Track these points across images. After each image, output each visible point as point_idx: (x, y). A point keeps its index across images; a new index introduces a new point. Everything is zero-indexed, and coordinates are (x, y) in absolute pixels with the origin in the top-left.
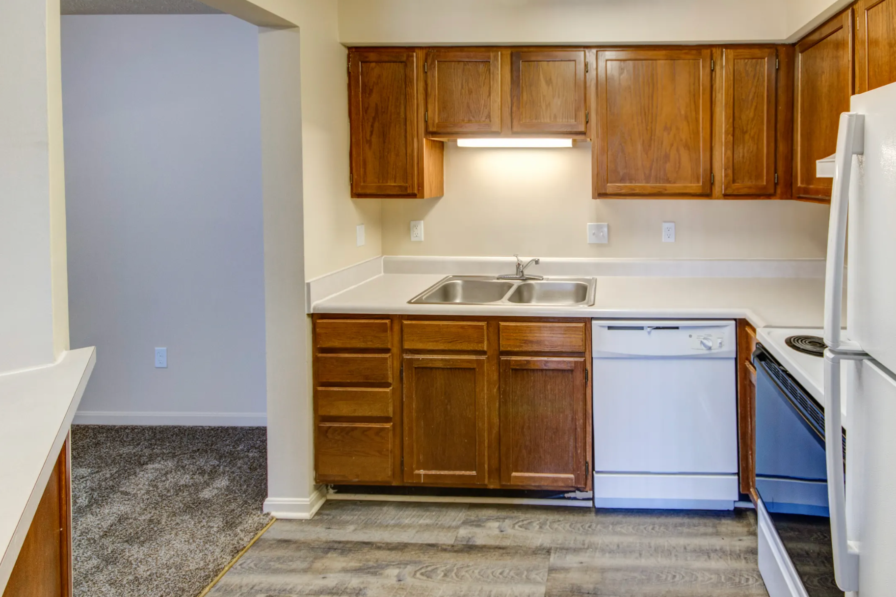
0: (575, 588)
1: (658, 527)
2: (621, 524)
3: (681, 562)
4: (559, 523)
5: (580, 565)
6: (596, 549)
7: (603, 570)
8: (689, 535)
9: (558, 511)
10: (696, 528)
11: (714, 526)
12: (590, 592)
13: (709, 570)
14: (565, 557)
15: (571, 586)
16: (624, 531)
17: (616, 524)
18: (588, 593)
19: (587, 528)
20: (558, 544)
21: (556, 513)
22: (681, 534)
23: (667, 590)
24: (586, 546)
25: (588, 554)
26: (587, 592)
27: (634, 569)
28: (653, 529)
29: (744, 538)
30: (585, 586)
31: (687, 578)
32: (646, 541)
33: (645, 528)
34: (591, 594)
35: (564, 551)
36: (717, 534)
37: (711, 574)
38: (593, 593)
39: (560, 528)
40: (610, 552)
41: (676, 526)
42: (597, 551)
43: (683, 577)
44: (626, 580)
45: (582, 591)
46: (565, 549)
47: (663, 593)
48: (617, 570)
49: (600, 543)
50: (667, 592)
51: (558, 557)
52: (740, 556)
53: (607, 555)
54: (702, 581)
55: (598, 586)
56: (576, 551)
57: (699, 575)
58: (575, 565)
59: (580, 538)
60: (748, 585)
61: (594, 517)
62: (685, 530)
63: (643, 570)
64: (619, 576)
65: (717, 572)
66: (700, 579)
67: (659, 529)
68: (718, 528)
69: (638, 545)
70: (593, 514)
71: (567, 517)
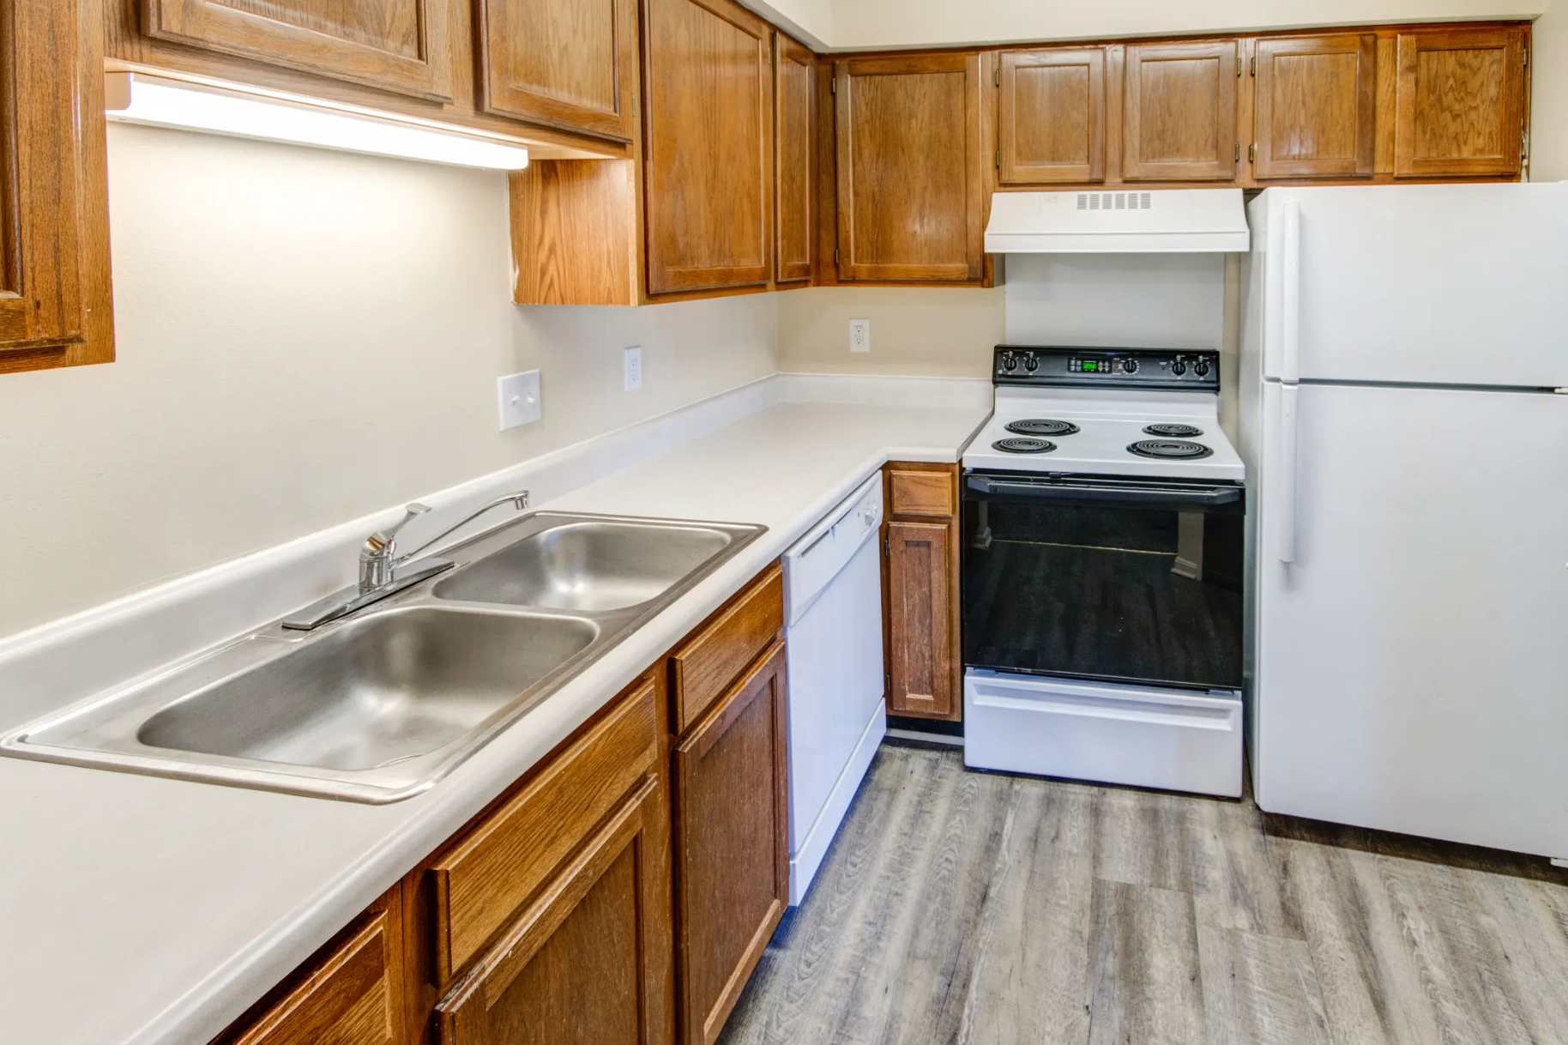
0: (936, 1007)
1: (853, 858)
2: (824, 910)
3: (927, 846)
4: (774, 1026)
5: (890, 995)
6: (863, 960)
7: (911, 955)
8: (885, 820)
9: (740, 1024)
10: (874, 811)
11: (880, 791)
12: (948, 982)
13: (947, 821)
14: (866, 1019)
15: (929, 1014)
16: (841, 909)
17: (822, 918)
18: (949, 985)
19: (810, 971)
20: (829, 1031)
21: (740, 1029)
22: (878, 833)
23: (967, 874)
24: (854, 978)
25: (871, 977)
26: (947, 987)
27: (921, 908)
28: (855, 866)
29: (910, 767)
30: (934, 989)
31: (954, 846)
32: (874, 880)
33: (848, 876)
34: (951, 982)
35: (851, 1018)
36: (893, 792)
37: (955, 818)
38: (949, 978)
39: (788, 1023)
40: (879, 939)
41: (861, 834)
42: (868, 958)
43: (952, 850)
44: (937, 924)
45: (943, 995)
46: (846, 1018)
47: (970, 880)
48: (916, 933)
49: (853, 952)
50: (969, 875)
51: (859, 1033)
52: (935, 782)
53: (881, 944)
54: (962, 831)
55: (939, 968)
56: (856, 997)
57: (953, 832)
58: (888, 1001)
59: (830, 984)
60: (978, 788)
61: (789, 953)
62: (874, 824)
63: (927, 896)
64: (928, 934)
65: (952, 813)
66: (958, 832)
67: (858, 857)
68: (885, 787)
69: (878, 894)
70: (780, 954)
71: (763, 1006)
